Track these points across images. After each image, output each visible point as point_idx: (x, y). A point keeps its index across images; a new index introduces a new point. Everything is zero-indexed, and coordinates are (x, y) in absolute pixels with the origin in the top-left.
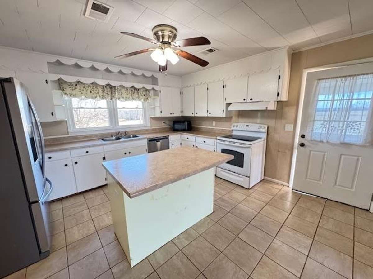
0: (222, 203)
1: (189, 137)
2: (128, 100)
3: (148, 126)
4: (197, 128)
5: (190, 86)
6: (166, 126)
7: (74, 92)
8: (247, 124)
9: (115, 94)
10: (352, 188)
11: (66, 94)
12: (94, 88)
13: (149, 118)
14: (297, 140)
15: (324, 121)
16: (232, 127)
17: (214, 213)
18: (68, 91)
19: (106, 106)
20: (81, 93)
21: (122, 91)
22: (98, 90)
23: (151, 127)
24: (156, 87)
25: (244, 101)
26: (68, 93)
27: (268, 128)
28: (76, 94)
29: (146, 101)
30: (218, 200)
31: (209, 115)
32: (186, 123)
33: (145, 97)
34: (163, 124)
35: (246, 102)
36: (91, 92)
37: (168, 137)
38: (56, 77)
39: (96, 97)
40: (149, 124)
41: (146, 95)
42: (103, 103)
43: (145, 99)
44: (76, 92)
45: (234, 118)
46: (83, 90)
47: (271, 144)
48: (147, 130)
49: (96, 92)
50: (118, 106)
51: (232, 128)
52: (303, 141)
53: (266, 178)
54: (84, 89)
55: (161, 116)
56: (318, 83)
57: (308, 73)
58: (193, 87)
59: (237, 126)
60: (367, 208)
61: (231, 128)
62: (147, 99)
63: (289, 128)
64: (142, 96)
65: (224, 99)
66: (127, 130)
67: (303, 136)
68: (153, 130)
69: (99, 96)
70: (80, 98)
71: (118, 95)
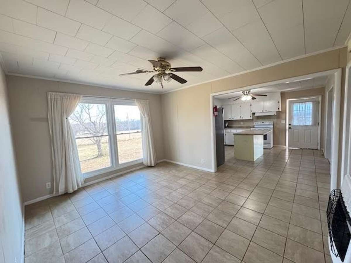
1: (231, 130)
4: (232, 126)
8: (263, 122)
10: (310, 142)
14: (287, 126)
15: (297, 118)
27: (274, 122)
31: (242, 119)
35: (263, 112)
47: (275, 130)
51: (254, 124)
52: (290, 126)
53: (275, 146)
56: (293, 105)
57: (289, 101)
59: (257, 123)
60: (316, 148)
63: (283, 122)
67: (290, 125)
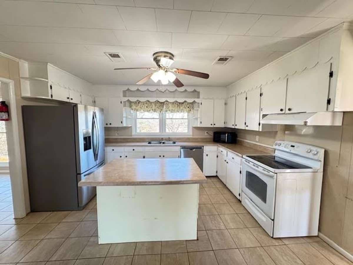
0: (217, 237)
1: (223, 150)
2: (173, 112)
3: (191, 135)
5: (233, 96)
6: (208, 136)
7: (137, 108)
8: (293, 144)
9: (163, 107)
11: (132, 109)
12: (150, 104)
13: (192, 127)
16: (274, 146)
17: (196, 242)
18: (134, 107)
19: (158, 117)
20: (141, 108)
21: (169, 105)
22: (152, 106)
23: (193, 136)
24: (197, 100)
25: (281, 112)
26: (133, 108)
27: (326, 153)
28: (138, 109)
29: (189, 112)
30: (214, 231)
32: (226, 135)
33: (189, 109)
34: (206, 134)
35: (283, 114)
36: (147, 107)
37: (202, 147)
38: (126, 99)
39: (150, 111)
40: (191, 134)
41: (189, 107)
42: (156, 115)
43: (189, 110)
44: (138, 108)
45: (279, 134)
46: (142, 106)
48: (188, 139)
49: (151, 107)
50: (167, 117)
54: (144, 106)
55: (201, 126)
58: (235, 97)
59: (280, 145)
61: (272, 146)
62: (190, 110)
64: (186, 108)
65: (261, 109)
66: (170, 137)
68: (194, 139)
69: (152, 110)
70: (140, 112)
71: (165, 108)
